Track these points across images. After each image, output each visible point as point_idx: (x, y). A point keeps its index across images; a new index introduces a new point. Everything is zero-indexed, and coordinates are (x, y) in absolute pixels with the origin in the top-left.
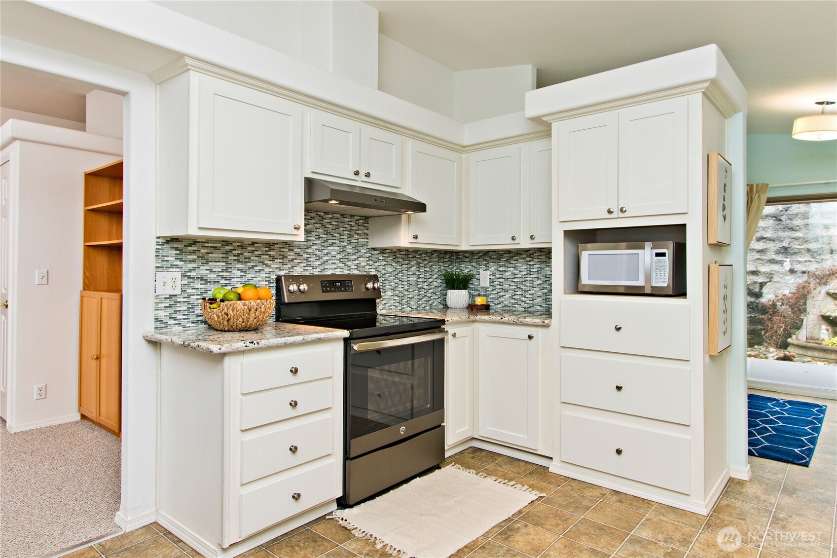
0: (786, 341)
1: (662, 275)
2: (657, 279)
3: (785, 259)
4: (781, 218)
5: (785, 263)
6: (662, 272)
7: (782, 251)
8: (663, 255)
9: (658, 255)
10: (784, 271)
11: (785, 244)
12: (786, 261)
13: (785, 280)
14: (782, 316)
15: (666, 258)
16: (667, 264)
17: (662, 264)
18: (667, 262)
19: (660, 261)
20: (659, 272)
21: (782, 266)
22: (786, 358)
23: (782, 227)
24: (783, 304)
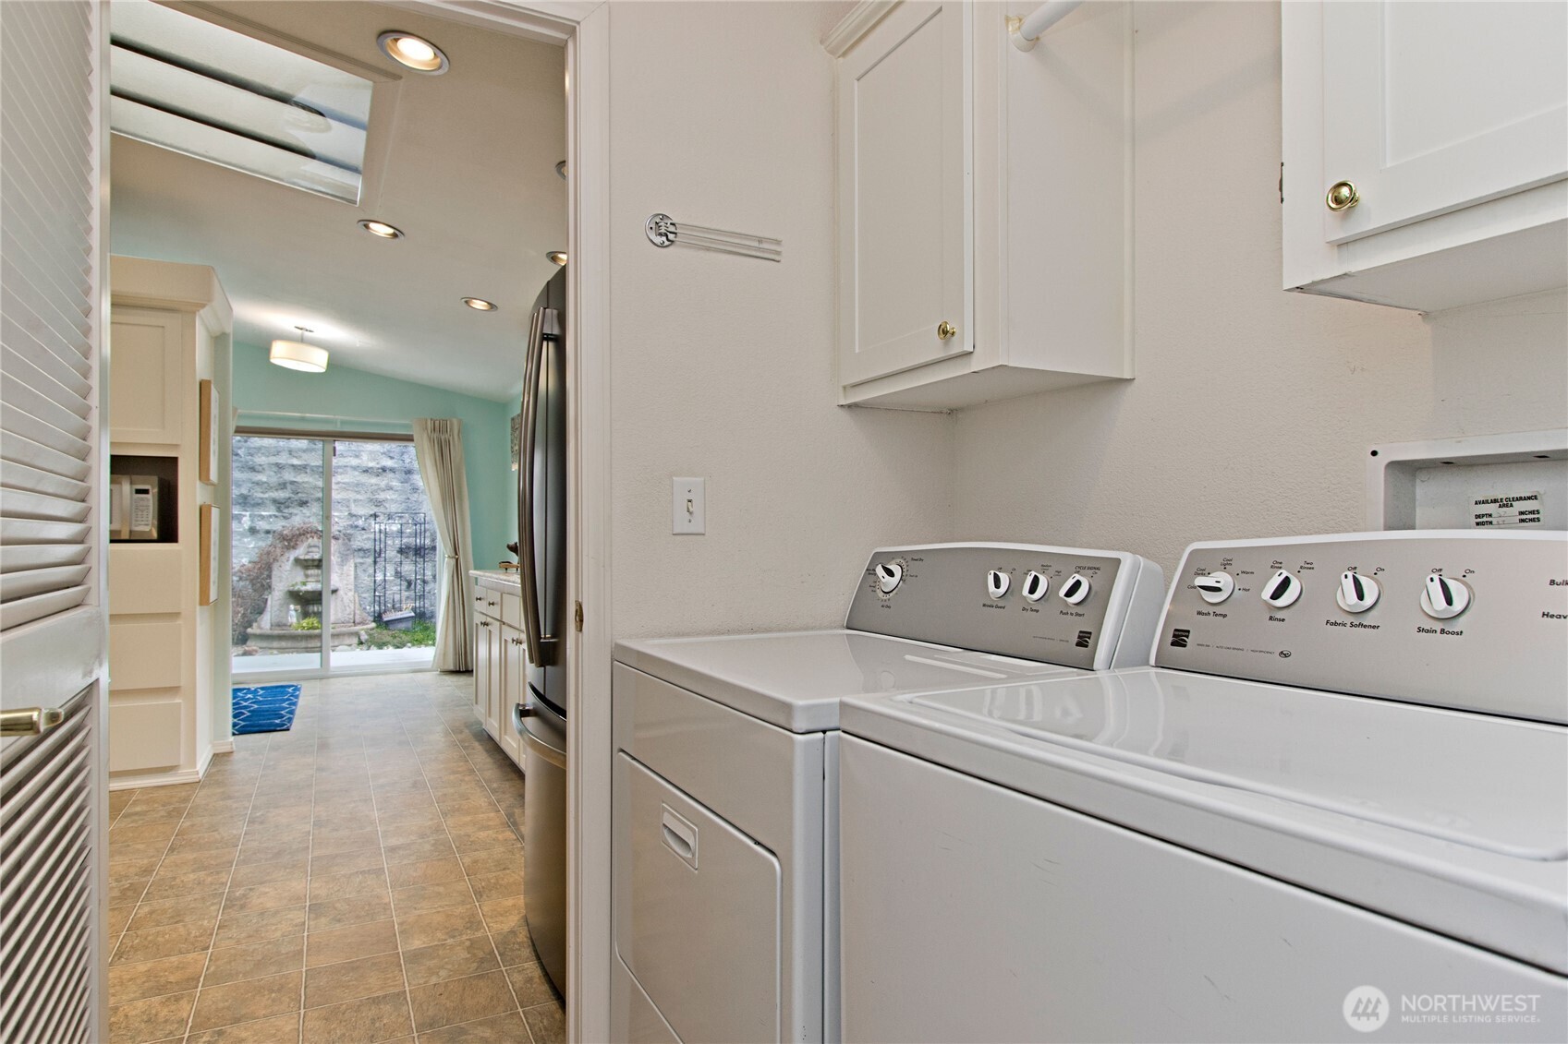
0: (245, 632)
1: (145, 516)
2: (137, 521)
3: (243, 513)
4: (239, 452)
5: (244, 519)
6: (145, 513)
7: (240, 501)
8: (146, 492)
9: (138, 491)
10: (241, 530)
11: (244, 491)
12: (245, 516)
13: (244, 543)
14: (239, 597)
15: (149, 496)
16: (151, 502)
17: (145, 503)
18: (150, 501)
19: (142, 499)
20: (140, 513)
21: (240, 522)
22: (245, 654)
23: (240, 465)
24: (241, 579)
